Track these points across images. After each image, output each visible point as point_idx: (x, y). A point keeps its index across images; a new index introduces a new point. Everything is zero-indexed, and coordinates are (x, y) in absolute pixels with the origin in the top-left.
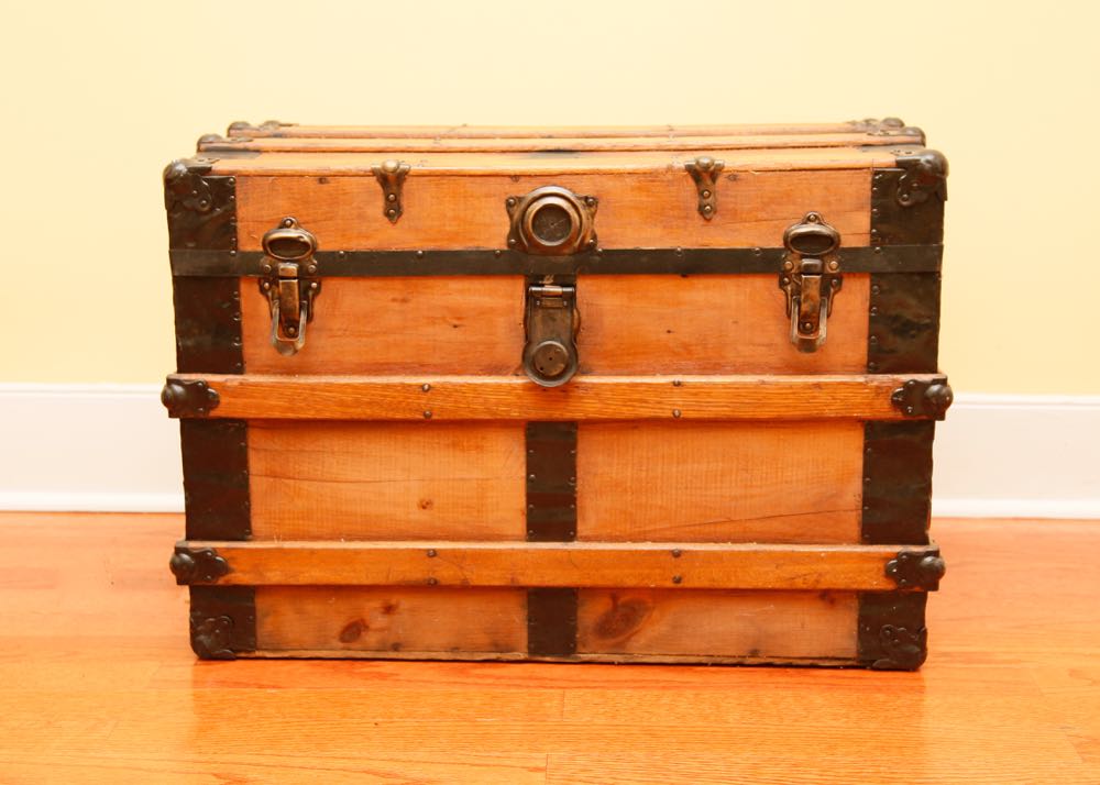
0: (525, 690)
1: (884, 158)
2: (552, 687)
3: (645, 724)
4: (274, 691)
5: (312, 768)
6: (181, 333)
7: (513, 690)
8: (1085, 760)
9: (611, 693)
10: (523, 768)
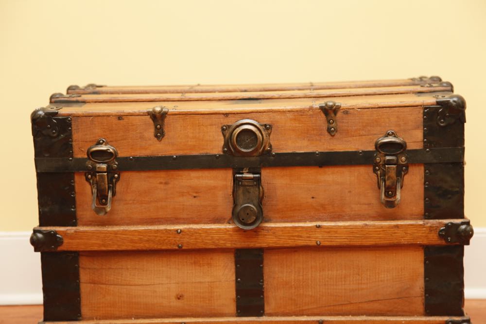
1: (429, 100)
6: (41, 204)
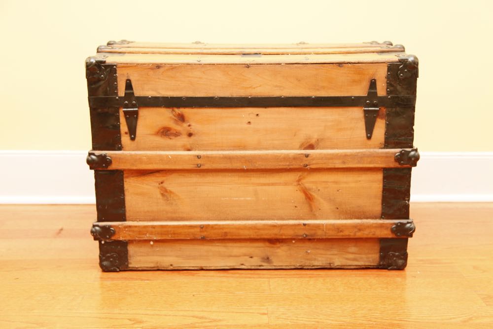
0: (253, 279)
2: (264, 278)
3: (305, 293)
4: (148, 282)
5: (170, 315)
7: (248, 279)
8: (487, 305)
9: (289, 280)
10: (258, 313)
